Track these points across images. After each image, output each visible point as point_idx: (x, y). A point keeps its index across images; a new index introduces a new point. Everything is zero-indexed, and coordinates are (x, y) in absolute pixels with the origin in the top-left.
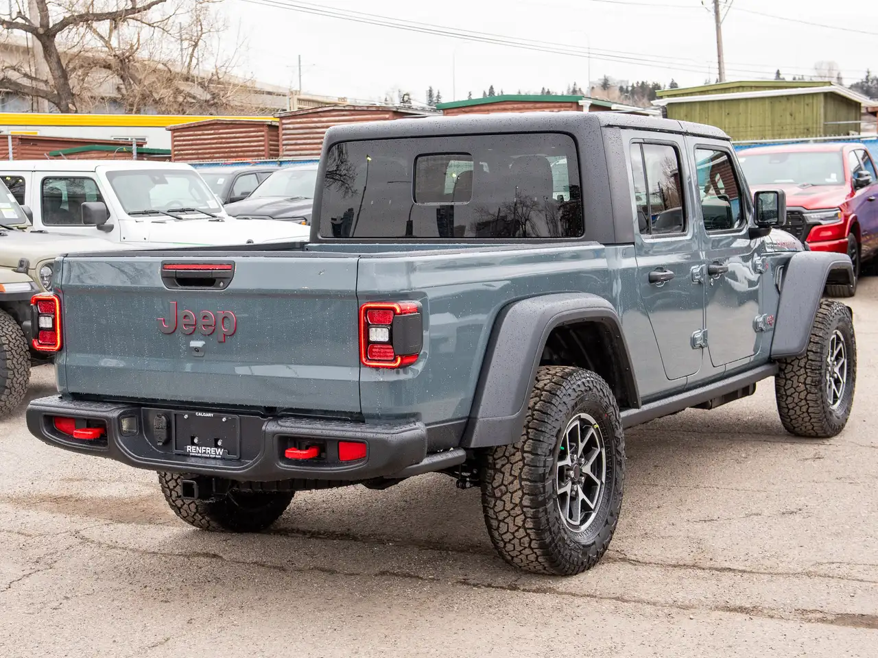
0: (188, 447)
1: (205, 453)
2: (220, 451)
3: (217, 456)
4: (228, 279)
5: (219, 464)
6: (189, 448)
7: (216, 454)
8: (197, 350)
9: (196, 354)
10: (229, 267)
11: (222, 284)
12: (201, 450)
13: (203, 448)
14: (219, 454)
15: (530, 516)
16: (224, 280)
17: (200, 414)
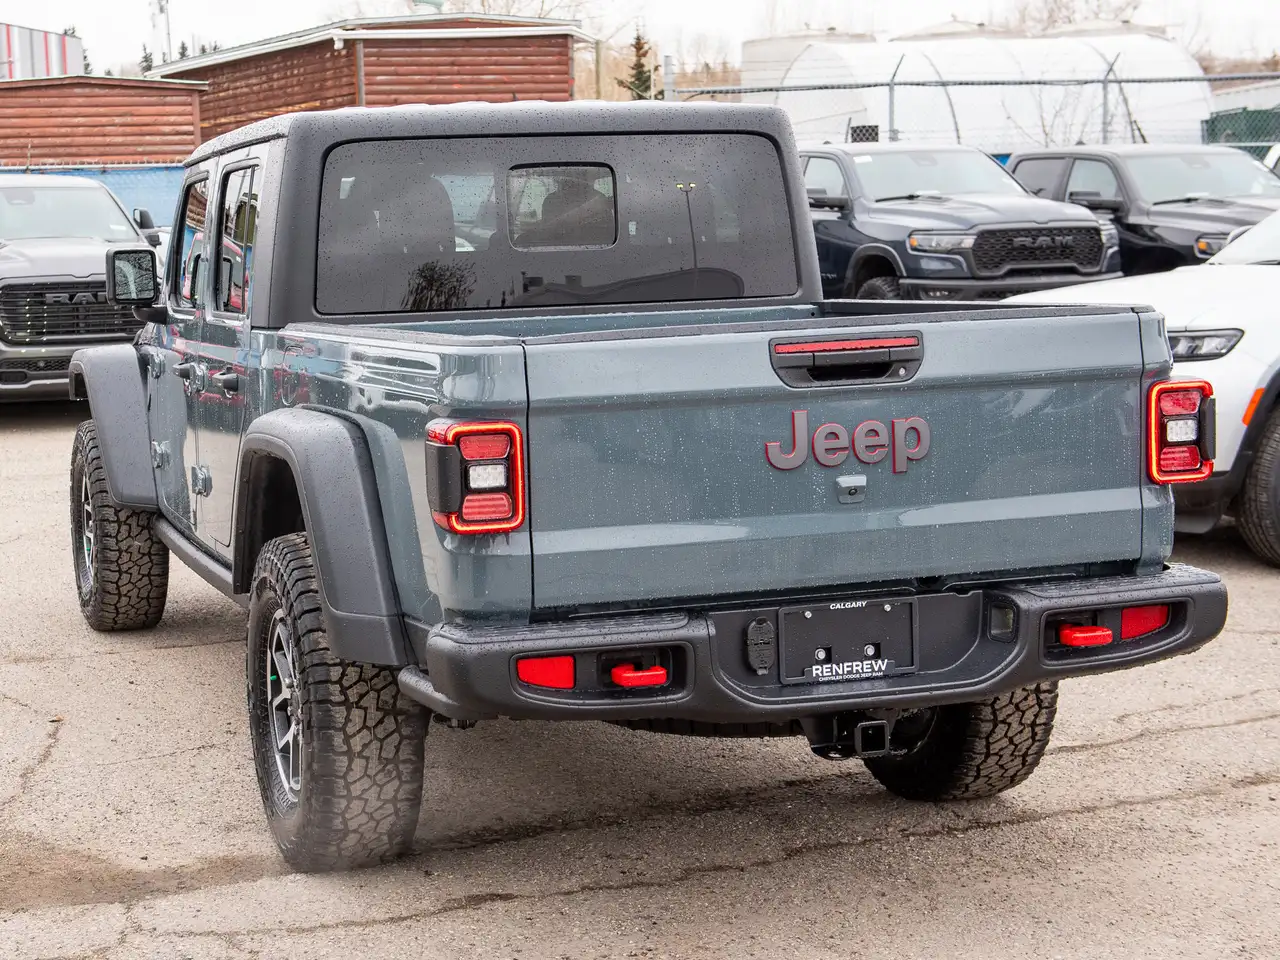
0: (814, 667)
1: (849, 673)
2: (881, 665)
3: (874, 674)
4: (912, 361)
5: (881, 687)
6: (816, 670)
7: (873, 671)
8: (853, 491)
9: (849, 499)
10: (913, 341)
11: (902, 372)
12: (842, 669)
13: (846, 664)
14: (880, 670)
15: (1047, 704)
16: (907, 365)
17: (838, 606)
